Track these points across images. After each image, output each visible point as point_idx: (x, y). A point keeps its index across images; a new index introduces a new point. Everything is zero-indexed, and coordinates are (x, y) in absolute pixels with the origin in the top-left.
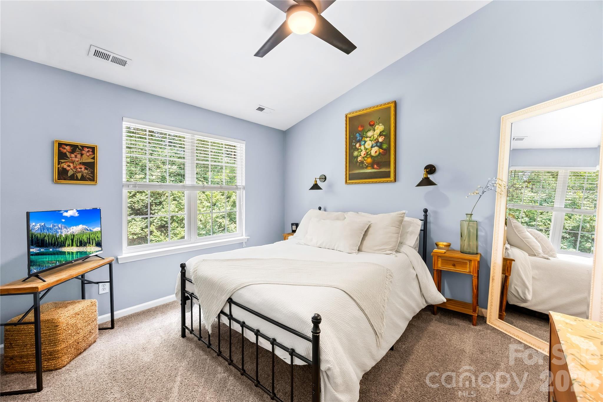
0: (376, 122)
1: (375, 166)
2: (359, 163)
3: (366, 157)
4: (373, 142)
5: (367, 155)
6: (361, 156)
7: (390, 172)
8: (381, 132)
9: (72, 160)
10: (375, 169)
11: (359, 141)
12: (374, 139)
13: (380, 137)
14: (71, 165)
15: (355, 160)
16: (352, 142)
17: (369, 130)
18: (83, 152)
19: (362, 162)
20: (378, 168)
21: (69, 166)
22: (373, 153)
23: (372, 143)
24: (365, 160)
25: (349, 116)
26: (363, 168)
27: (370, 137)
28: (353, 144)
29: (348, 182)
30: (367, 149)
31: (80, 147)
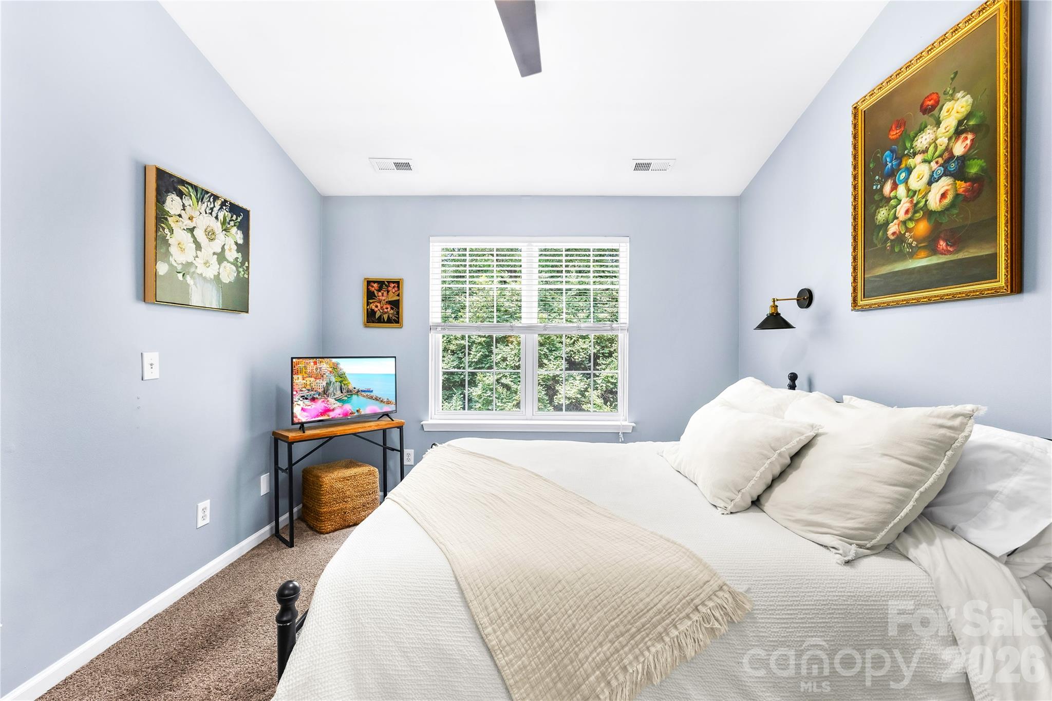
0: (945, 93)
1: (942, 244)
2: (892, 241)
3: (910, 219)
4: (933, 164)
5: (915, 212)
6: (897, 218)
7: (994, 257)
8: (960, 123)
9: (379, 299)
10: (942, 254)
11: (892, 174)
12: (937, 153)
13: (957, 139)
14: (379, 305)
15: (880, 234)
16: (873, 181)
17: (921, 130)
18: (390, 288)
19: (900, 239)
20: (951, 249)
21: (377, 307)
22: (934, 202)
23: (931, 168)
24: (908, 230)
25: (863, 107)
26: (902, 256)
27: (925, 151)
28: (874, 188)
29: (860, 303)
30: (915, 192)
31: (386, 283)
